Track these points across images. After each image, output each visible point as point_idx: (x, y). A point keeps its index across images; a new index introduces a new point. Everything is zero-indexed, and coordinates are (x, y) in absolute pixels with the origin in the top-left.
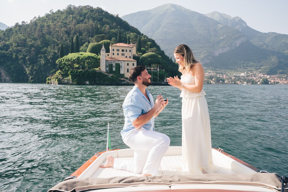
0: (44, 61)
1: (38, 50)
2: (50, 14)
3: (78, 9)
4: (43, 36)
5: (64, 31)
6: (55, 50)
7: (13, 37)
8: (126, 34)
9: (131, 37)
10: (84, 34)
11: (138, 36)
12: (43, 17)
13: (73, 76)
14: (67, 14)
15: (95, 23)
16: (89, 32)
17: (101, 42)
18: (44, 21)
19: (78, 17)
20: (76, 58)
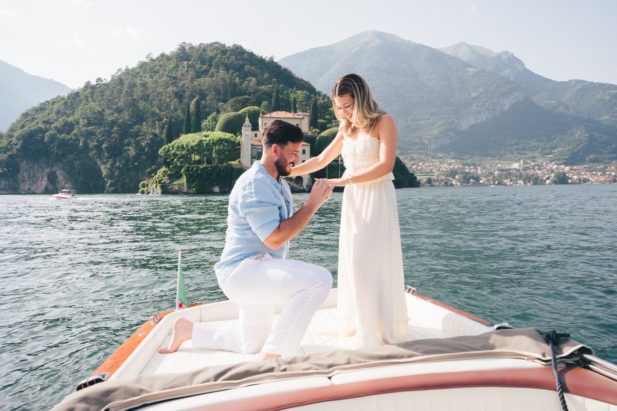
0: (135, 151)
1: (125, 132)
2: (146, 63)
3: (198, 50)
4: (134, 104)
5: (172, 93)
6: (155, 129)
7: (80, 108)
8: (287, 94)
9: (299, 98)
10: (209, 97)
11: (312, 97)
12: (134, 67)
13: (190, 178)
14: (177, 61)
15: (230, 75)
16: (218, 92)
17: (241, 111)
18: (135, 76)
19: (198, 66)
20: (196, 143)
